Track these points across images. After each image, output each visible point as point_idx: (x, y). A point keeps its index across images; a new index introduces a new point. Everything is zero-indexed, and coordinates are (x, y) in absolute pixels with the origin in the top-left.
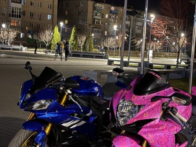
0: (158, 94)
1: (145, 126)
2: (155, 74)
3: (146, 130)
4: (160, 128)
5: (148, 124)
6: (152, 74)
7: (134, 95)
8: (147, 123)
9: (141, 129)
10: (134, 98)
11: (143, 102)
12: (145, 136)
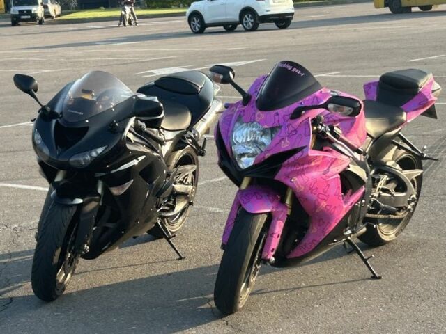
0: (301, 103)
1: (286, 162)
2: (291, 67)
3: (289, 170)
4: (313, 164)
5: (292, 159)
6: (287, 69)
7: (259, 112)
8: (289, 158)
9: (280, 169)
10: (259, 116)
11: (277, 122)
12: (287, 182)
